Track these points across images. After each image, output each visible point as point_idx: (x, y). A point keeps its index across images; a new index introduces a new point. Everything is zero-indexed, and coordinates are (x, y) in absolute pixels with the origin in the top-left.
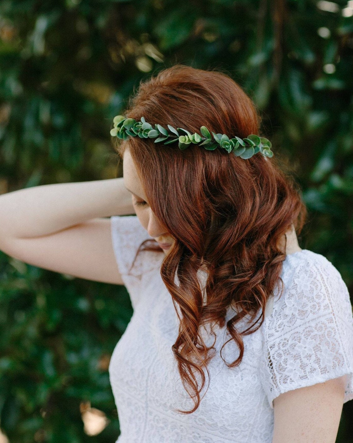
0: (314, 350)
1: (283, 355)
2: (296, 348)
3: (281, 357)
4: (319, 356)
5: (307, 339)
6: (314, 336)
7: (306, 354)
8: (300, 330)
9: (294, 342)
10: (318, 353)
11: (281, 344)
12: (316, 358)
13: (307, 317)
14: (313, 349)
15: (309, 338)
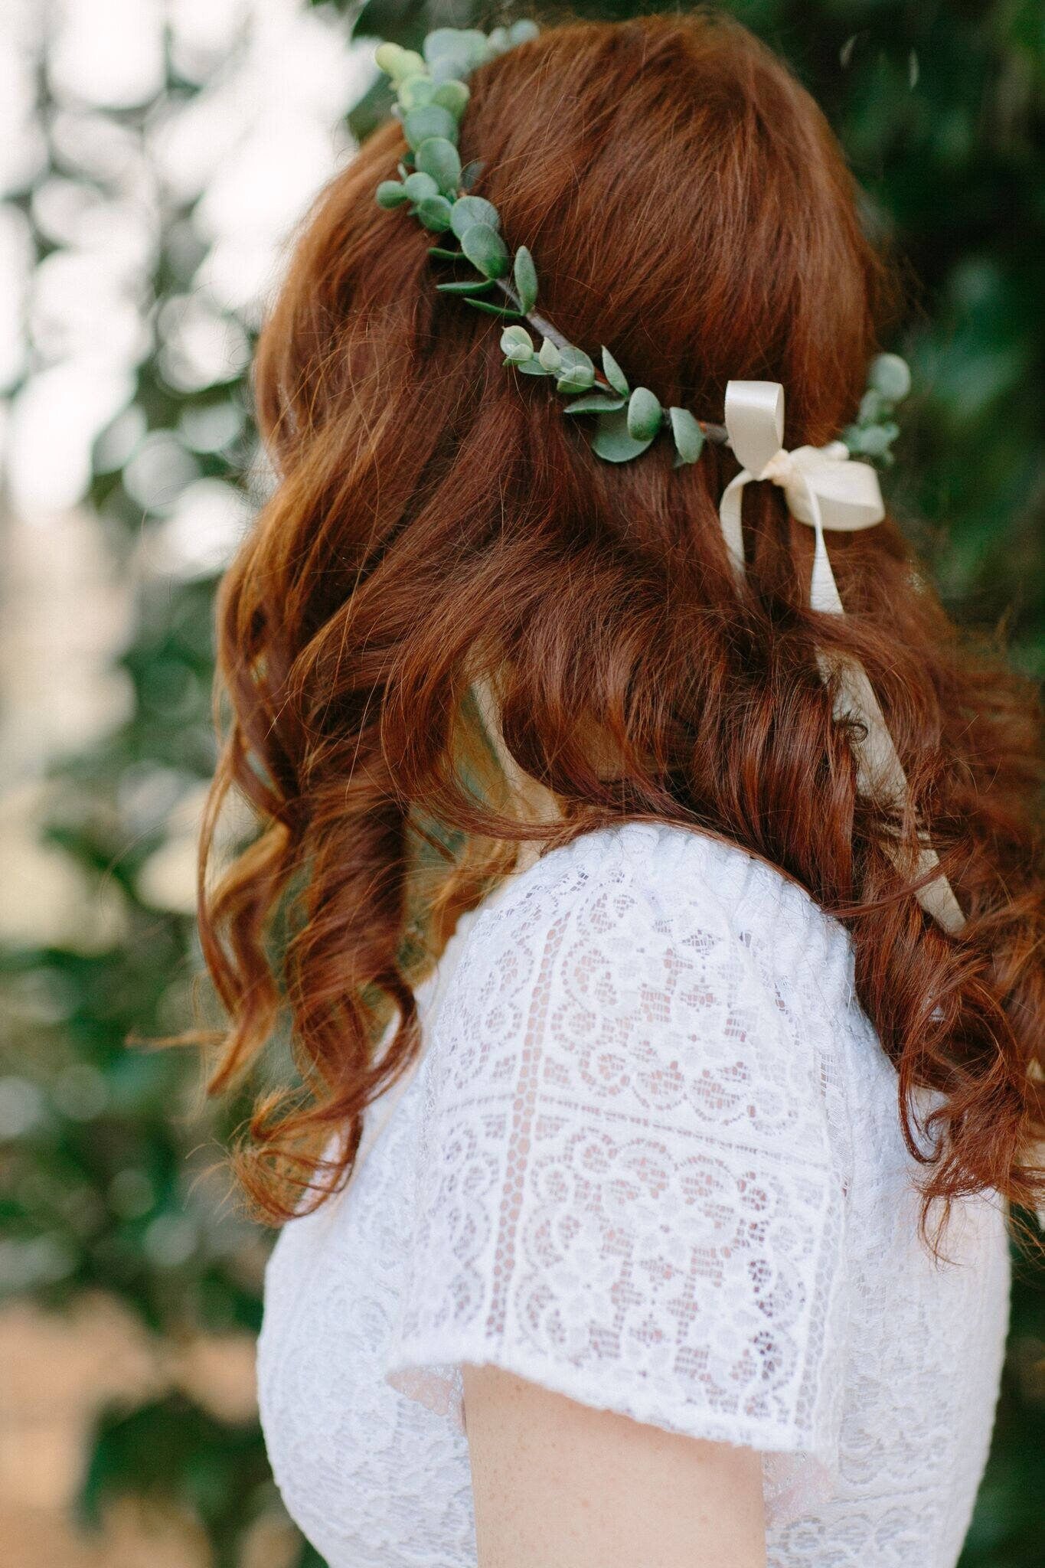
0: (694, 1261)
1: (571, 1196)
2: (631, 1207)
3: (561, 1199)
4: (698, 1296)
5: (691, 1202)
6: (723, 1209)
7: (654, 1254)
8: (680, 1147)
9: (631, 1176)
10: (703, 1283)
11: (580, 1147)
12: (684, 1295)
13: (726, 1123)
14: (689, 1254)
15: (701, 1201)
